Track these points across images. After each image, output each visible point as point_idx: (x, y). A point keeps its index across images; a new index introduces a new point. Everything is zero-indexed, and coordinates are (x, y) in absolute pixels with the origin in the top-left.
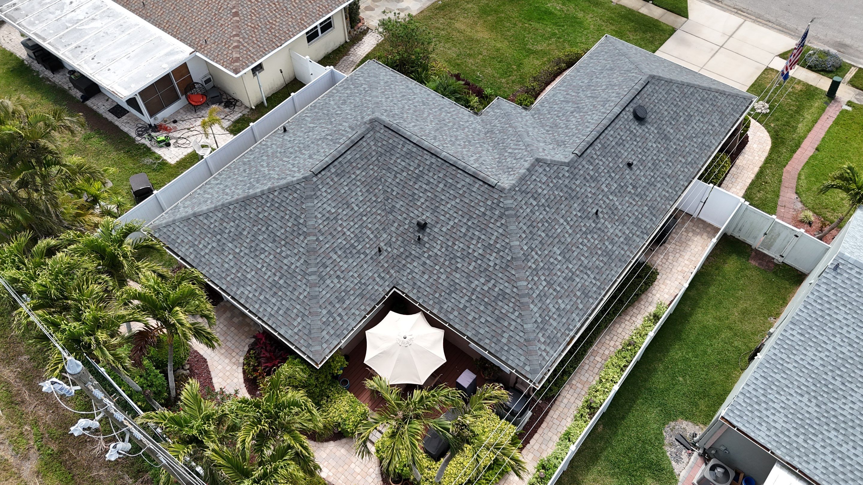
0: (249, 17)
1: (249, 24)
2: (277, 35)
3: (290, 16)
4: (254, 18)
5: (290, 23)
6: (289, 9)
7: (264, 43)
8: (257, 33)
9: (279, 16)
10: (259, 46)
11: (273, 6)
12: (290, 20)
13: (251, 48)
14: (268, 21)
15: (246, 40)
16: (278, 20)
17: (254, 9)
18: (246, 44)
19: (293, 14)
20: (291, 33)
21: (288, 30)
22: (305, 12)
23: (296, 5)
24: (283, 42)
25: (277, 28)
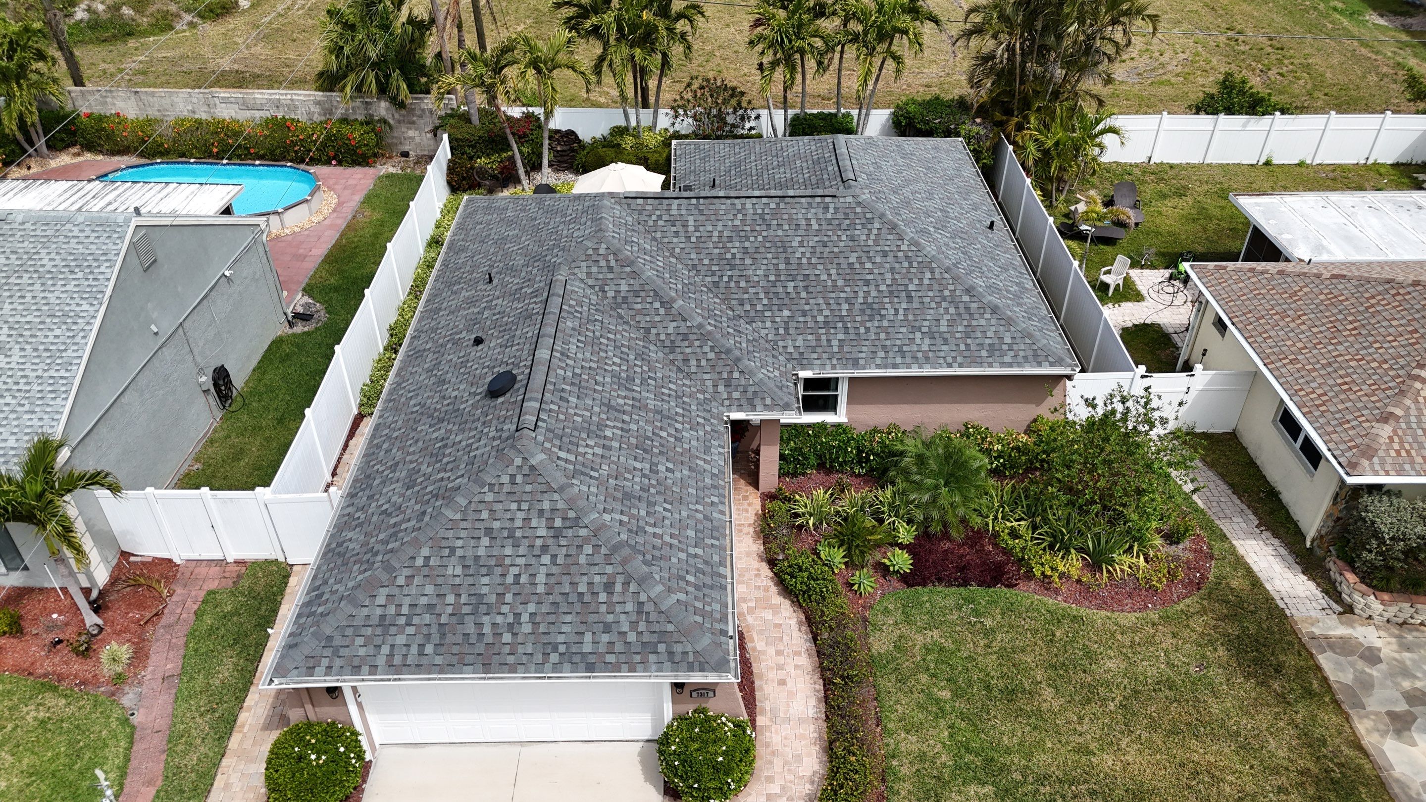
0: (1325, 291)
1: (1306, 290)
2: (1262, 321)
3: (1309, 345)
4: (1322, 297)
5: (1289, 343)
6: (1331, 348)
7: (1246, 303)
8: (1277, 297)
9: (1315, 330)
10: (1244, 295)
11: (1349, 327)
12: (1300, 345)
13: (1241, 285)
14: (1305, 314)
15: (1264, 282)
16: (1303, 327)
17: (1347, 299)
18: (1254, 280)
19: (1315, 352)
20: (1259, 339)
21: (1270, 337)
22: (1315, 370)
23: (1339, 359)
24: (1240, 326)
25: (1281, 323)
